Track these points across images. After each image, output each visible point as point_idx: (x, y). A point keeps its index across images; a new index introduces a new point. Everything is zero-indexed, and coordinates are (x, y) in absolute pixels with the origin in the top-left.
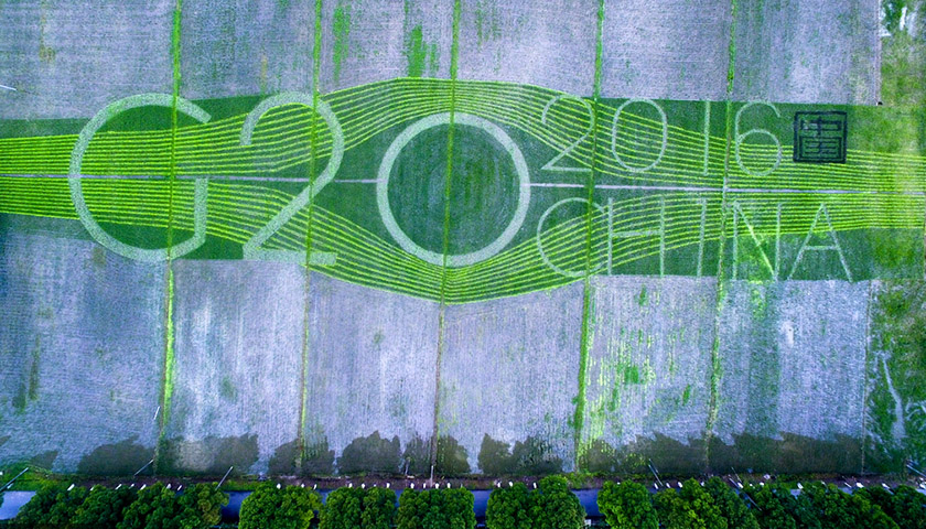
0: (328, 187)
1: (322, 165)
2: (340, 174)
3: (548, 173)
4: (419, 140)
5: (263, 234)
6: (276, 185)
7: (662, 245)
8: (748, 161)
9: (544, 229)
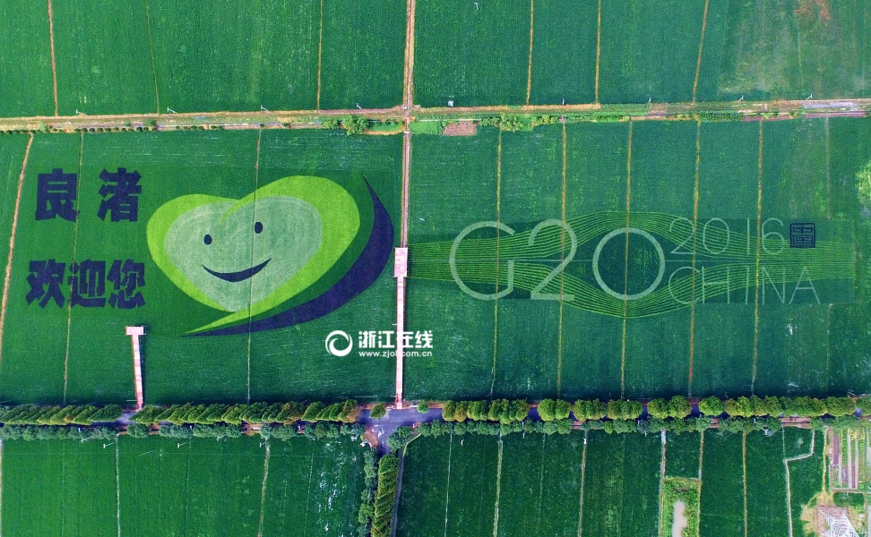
0: (570, 264)
1: (567, 253)
2: (576, 257)
3: (673, 254)
4: (612, 240)
5: (541, 286)
6: (546, 263)
7: (728, 288)
8: (769, 248)
9: (672, 281)
